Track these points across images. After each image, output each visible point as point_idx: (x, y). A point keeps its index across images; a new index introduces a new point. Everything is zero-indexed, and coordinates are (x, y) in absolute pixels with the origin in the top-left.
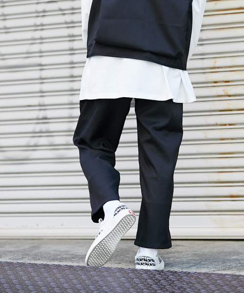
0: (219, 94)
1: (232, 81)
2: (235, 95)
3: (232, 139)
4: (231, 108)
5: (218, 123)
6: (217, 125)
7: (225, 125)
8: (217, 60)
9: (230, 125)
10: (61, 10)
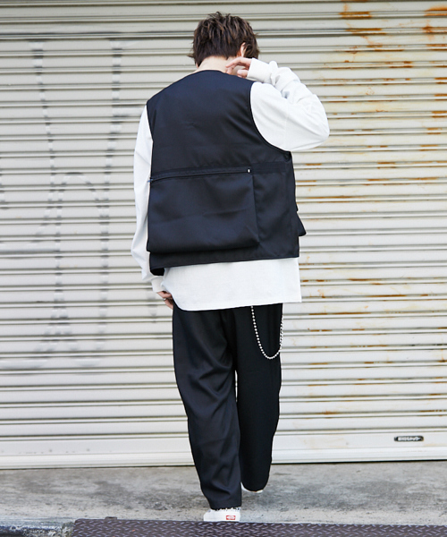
0: (313, 295)
1: (330, 280)
2: (331, 297)
3: (326, 347)
4: (327, 311)
5: (311, 329)
6: (309, 330)
7: (318, 331)
8: (310, 255)
9: (323, 331)
10: (89, 184)
